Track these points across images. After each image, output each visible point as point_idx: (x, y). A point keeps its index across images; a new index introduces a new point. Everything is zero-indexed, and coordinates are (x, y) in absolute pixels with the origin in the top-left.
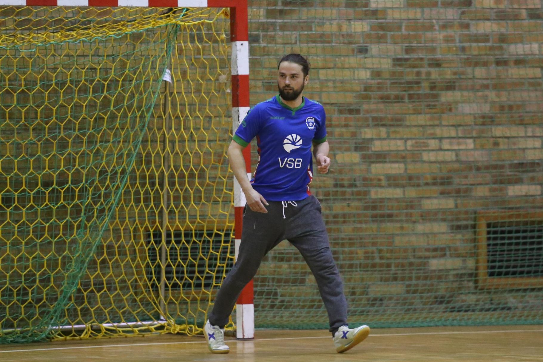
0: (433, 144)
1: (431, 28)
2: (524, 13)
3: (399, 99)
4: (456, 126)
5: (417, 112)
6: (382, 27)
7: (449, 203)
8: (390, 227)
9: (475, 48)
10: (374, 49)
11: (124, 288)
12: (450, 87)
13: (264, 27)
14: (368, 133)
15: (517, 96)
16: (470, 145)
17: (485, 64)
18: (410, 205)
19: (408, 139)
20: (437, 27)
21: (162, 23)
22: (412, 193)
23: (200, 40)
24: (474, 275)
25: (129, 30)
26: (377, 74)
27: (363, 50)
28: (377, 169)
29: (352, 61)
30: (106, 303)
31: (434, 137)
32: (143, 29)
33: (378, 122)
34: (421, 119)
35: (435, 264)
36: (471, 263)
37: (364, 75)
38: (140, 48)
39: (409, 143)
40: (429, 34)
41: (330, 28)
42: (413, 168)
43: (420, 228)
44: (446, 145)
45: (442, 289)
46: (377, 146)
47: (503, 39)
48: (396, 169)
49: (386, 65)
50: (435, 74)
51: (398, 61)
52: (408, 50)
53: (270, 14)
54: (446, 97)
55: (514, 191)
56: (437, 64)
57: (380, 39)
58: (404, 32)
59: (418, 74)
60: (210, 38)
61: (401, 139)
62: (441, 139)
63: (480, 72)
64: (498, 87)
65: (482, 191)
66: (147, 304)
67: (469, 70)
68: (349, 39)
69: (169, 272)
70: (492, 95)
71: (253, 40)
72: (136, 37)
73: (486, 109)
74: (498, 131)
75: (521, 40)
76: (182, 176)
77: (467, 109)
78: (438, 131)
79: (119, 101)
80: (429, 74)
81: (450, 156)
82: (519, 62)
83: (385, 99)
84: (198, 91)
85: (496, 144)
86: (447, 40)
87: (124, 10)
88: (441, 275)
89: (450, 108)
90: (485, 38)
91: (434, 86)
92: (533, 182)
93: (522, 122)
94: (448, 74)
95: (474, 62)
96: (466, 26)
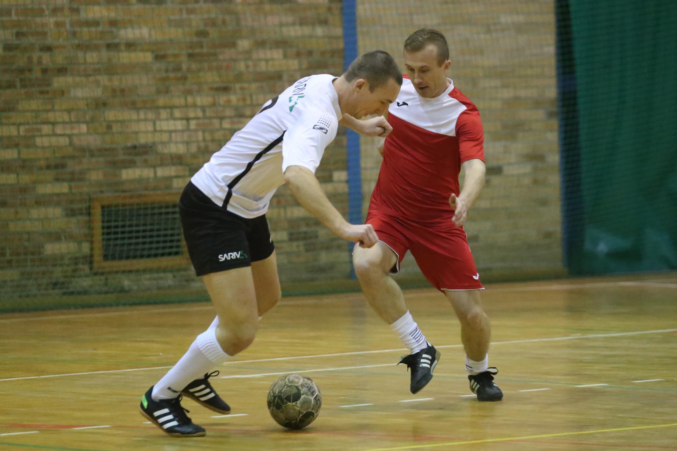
0: (46, 129)
1: (40, 12)
3: (10, 85)
4: (69, 111)
5: (29, 97)
7: (64, 188)
9: (86, 33)
12: (62, 71)
15: (129, 81)
16: (84, 128)
17: (96, 48)
18: (24, 190)
19: (20, 124)
20: (47, 12)
22: (25, 179)
24: (89, 260)
31: (46, 122)
34: (34, 105)
35: (51, 249)
36: (86, 248)
39: (22, 129)
40: (38, 20)
42: (26, 153)
43: (35, 213)
44: (59, 130)
45: (58, 273)
47: (113, 23)
50: (46, 58)
51: (9, 47)
52: (19, 35)
54: (58, 82)
55: (128, 174)
56: (49, 49)
58: (14, 17)
59: (30, 59)
61: (14, 124)
63: (92, 57)
64: (110, 70)
65: (95, 176)
67: (80, 54)
70: (104, 79)
73: (98, 93)
74: (111, 115)
75: (131, 23)
77: (79, 93)
78: (51, 116)
80: (40, 58)
81: (64, 141)
82: (131, 46)
85: (109, 127)
86: (58, 25)
88: (56, 260)
89: (62, 93)
90: (96, 23)
91: (45, 71)
92: (146, 164)
93: (134, 106)
94: (60, 59)
95: (85, 47)
96: (76, 11)
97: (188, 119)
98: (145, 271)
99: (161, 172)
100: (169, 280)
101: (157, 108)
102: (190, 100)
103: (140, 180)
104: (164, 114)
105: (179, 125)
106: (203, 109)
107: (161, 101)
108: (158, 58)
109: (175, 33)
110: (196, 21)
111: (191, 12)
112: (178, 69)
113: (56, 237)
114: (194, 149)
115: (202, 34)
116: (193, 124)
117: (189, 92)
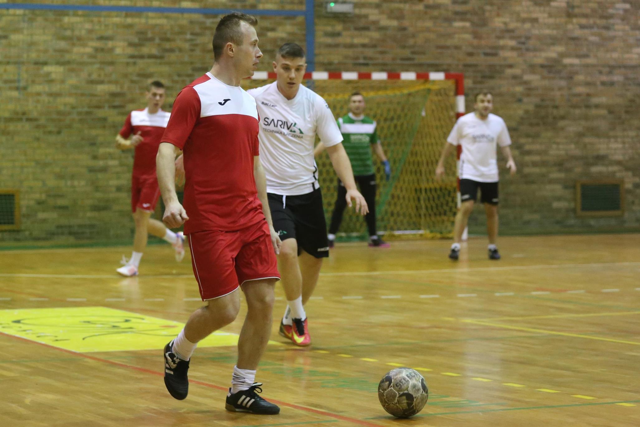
0: (554, 146)
1: (552, 89)
2: (598, 83)
3: (538, 124)
4: (566, 138)
5: (547, 131)
6: (529, 89)
7: (562, 175)
8: (534, 187)
9: (575, 100)
10: (525, 100)
11: (404, 215)
12: (563, 118)
13: (471, 89)
14: (523, 141)
15: (596, 123)
16: (573, 146)
17: (579, 107)
18: (543, 175)
19: (542, 144)
20: (556, 89)
21: (422, 87)
22: (544, 170)
23: (441, 95)
24: (574, 210)
25: (406, 91)
26: (527, 112)
27: (520, 100)
28: (527, 158)
29: (515, 106)
30: (395, 222)
31: (555, 143)
32: (413, 90)
33: (528, 136)
34: (549, 134)
35: (556, 205)
36: (572, 205)
37: (520, 112)
38: (411, 99)
39: (543, 146)
40: (551, 93)
41: (504, 89)
42: (545, 158)
43: (549, 187)
44: (561, 147)
45: (559, 216)
46: (527, 147)
47: (588, 95)
48: (536, 158)
49: (531, 108)
50: (555, 112)
51: (537, 106)
52: (543, 100)
53: (475, 83)
54: (561, 123)
55: (595, 169)
56: (556, 107)
57: (528, 95)
58: (540, 92)
59: (547, 112)
60: (447, 95)
61: (539, 144)
62: (558, 144)
63: (577, 112)
64: (586, 118)
65: (578, 170)
66: (414, 223)
67: (572, 110)
68: (513, 95)
69: (427, 208)
70: (583, 123)
71: (466, 95)
72: (410, 94)
73: (580, 129)
74: (587, 140)
75: (597, 95)
76: (432, 162)
77: (571, 129)
78: (558, 140)
79: (402, 125)
80: (552, 111)
81: (562, 153)
82: (597, 106)
83: (531, 125)
84: (440, 120)
85: (585, 146)
86: (562, 95)
87: (404, 81)
88: (558, 210)
89: (562, 129)
90: (579, 95)
91: (554, 118)
92: (603, 165)
93: (598, 136)
94: (562, 112)
95: (574, 107)
96: (570, 89)
97: (624, 143)
98: (602, 217)
99: (611, 169)
100: (613, 222)
101: (609, 137)
102: (626, 133)
103: (600, 173)
104: (612, 140)
105: (620, 146)
106: (632, 138)
107: (611, 133)
108: (611, 112)
109: (619, 101)
110: (629, 95)
111: (627, 90)
112: (620, 118)
113: (559, 199)
114: (627, 157)
115: (632, 101)
116: (627, 146)
117: (624, 130)
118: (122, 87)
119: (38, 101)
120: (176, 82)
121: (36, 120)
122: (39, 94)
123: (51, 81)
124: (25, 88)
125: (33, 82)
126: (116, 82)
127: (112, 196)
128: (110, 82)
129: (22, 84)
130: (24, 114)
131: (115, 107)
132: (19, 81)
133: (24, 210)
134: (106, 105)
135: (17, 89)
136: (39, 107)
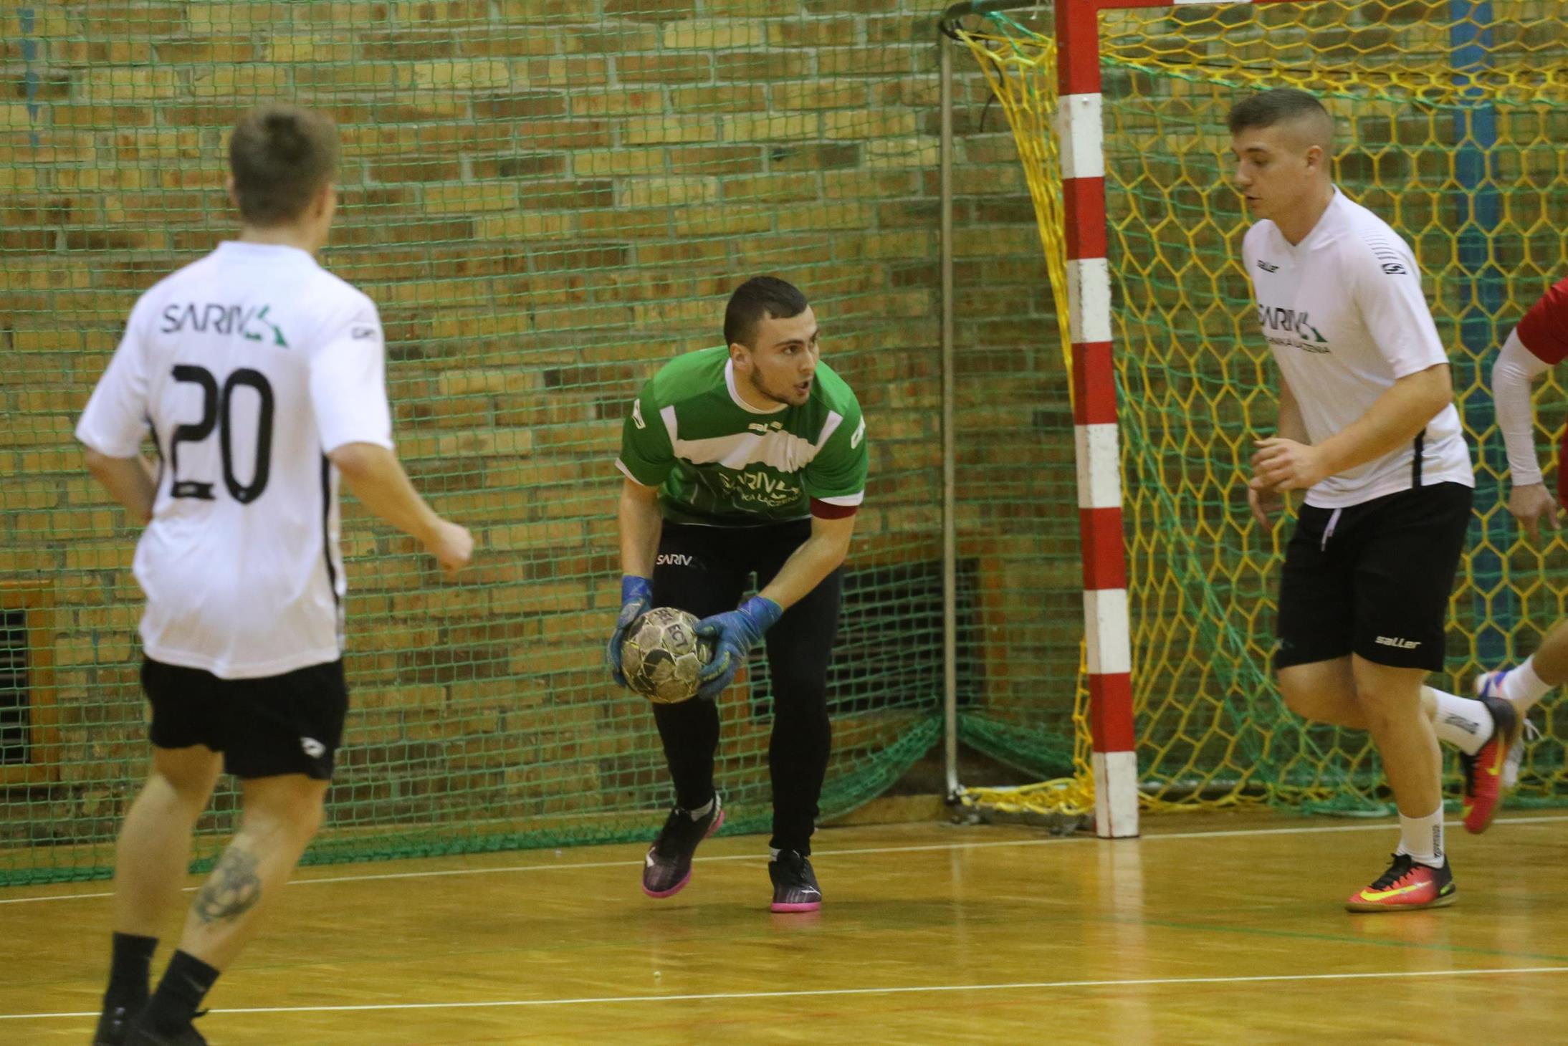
118: (538, 70)
119: (129, 150)
120: (806, 35)
121: (120, 242)
122: (132, 114)
123: (193, 48)
124: (62, 87)
125: (101, 52)
126: (512, 49)
127: (506, 601)
128: (482, 47)
129: (43, 67)
130: (60, 212)
131: (506, 169)
132: (28, 50)
133: (77, 686)
134: (466, 159)
135: (22, 90)
136: (136, 174)
